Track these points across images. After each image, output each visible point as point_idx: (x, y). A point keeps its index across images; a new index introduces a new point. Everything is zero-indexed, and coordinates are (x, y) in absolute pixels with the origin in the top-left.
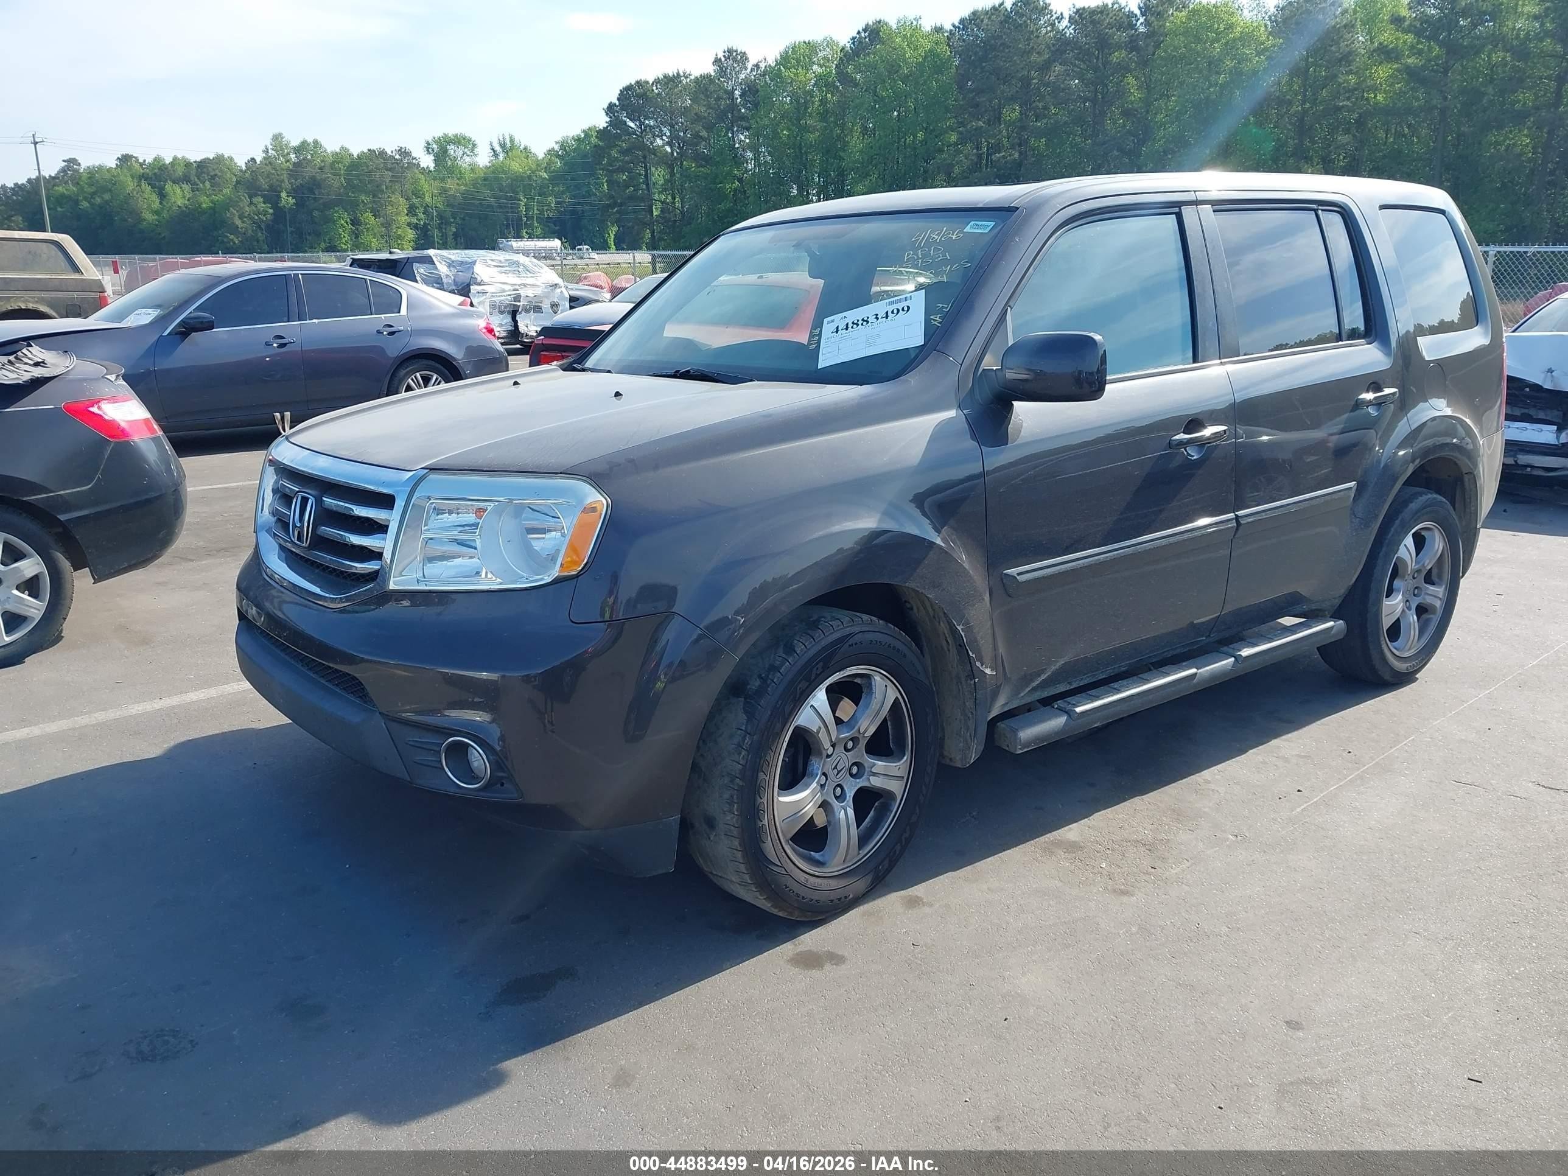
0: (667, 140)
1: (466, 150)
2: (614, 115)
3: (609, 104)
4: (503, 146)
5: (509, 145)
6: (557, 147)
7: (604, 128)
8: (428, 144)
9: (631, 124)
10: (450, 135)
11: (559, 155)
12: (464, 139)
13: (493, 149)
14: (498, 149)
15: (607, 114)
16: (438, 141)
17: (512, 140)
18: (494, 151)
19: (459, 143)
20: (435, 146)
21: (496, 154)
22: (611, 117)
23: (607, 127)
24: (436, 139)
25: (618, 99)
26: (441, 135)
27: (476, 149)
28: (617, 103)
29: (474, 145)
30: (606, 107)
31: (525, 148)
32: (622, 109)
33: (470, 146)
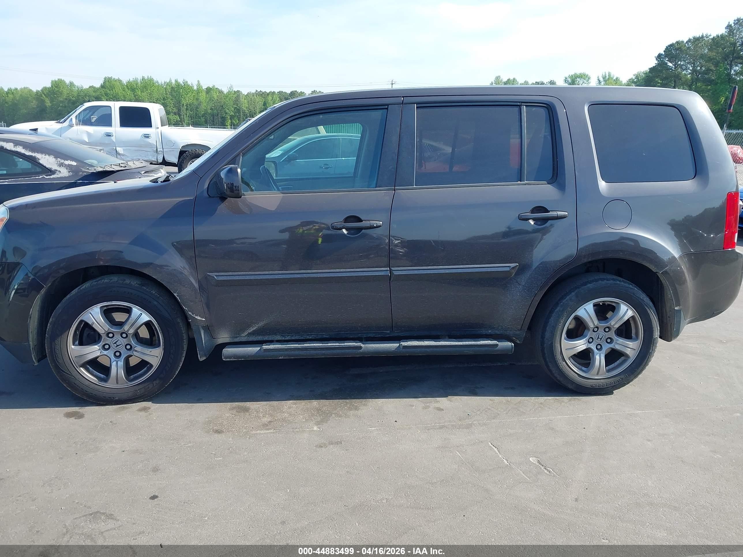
0: (690, 72)
1: (585, 81)
2: (661, 60)
3: (659, 54)
4: (604, 78)
5: (607, 77)
6: (634, 77)
7: (653, 67)
8: (566, 78)
9: (670, 64)
10: (578, 74)
11: (635, 82)
12: (584, 75)
13: (599, 80)
14: (601, 79)
15: (657, 59)
16: (571, 77)
17: (609, 75)
18: (599, 81)
19: (581, 77)
20: (569, 79)
21: (600, 82)
22: (659, 61)
23: (656, 66)
24: (571, 76)
25: (664, 51)
26: (573, 74)
27: (590, 80)
28: (663, 53)
29: (589, 78)
30: (656, 56)
31: (617, 79)
32: (666, 57)
33: (587, 79)
